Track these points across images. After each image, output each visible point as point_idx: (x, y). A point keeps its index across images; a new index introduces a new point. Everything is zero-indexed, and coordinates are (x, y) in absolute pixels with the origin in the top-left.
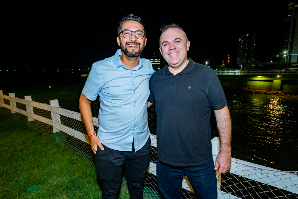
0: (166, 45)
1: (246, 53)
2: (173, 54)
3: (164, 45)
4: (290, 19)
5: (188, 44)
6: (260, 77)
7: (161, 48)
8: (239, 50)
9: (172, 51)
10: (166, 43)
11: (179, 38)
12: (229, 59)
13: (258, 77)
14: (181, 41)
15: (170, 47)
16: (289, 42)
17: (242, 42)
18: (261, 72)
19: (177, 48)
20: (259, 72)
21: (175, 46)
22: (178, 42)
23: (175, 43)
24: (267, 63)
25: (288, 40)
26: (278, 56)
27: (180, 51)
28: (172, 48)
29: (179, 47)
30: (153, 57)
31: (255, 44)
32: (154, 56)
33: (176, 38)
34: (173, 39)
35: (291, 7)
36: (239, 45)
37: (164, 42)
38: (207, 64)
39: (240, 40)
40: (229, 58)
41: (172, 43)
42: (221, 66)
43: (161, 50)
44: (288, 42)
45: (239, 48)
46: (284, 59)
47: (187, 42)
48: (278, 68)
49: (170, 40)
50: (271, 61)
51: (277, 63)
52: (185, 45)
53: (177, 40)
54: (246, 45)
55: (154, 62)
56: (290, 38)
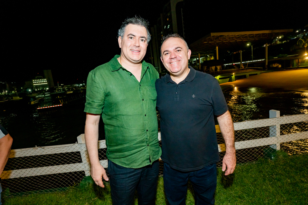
0: (167, 54)
2: (174, 63)
3: (165, 54)
5: (188, 53)
7: (162, 57)
9: (173, 60)
10: (167, 52)
11: (179, 47)
14: (182, 50)
15: (171, 56)
19: (178, 57)
21: (176, 55)
22: (178, 51)
23: (176, 51)
27: (181, 59)
28: (173, 57)
29: (180, 56)
30: (36, 77)
33: (176, 47)
34: (174, 48)
37: (164, 52)
41: (172, 52)
43: (163, 60)
47: (188, 51)
49: (171, 49)
52: (186, 54)
53: (178, 50)
55: (40, 83)
56: (152, 57)
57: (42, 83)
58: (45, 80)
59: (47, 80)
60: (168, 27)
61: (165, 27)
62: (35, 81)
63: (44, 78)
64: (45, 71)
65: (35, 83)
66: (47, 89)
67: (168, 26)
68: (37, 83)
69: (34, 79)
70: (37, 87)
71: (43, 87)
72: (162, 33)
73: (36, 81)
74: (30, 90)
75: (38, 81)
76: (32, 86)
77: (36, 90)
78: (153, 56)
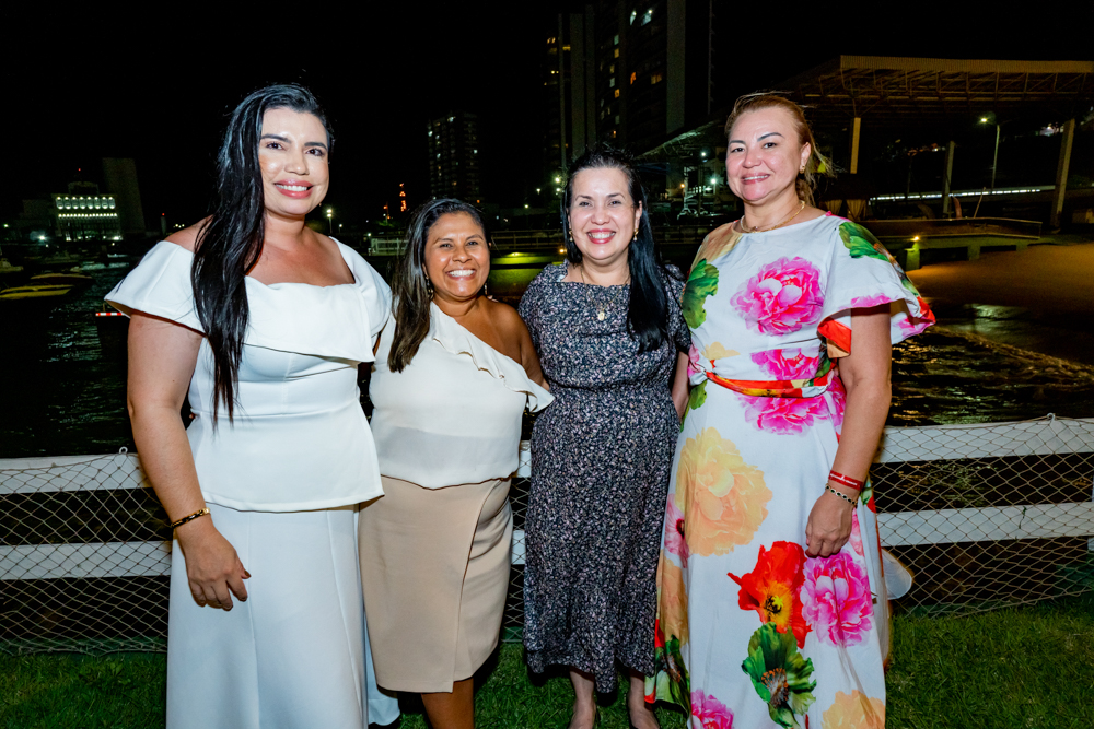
1: (455, 180)
4: (555, 83)
6: (517, 254)
8: (432, 168)
12: (403, 198)
13: (513, 254)
16: (563, 150)
17: (439, 140)
18: (519, 241)
20: (512, 241)
24: (517, 213)
25: (560, 145)
26: (539, 190)
30: (71, 185)
31: (476, 151)
32: (79, 183)
35: (555, 50)
36: (431, 150)
38: (329, 216)
39: (431, 133)
40: (403, 194)
42: (381, 224)
44: (560, 149)
45: (432, 163)
46: (557, 198)
48: (550, 227)
50: (527, 206)
51: (540, 211)
54: (453, 151)
55: (87, 211)
56: (563, 139)
57: (95, 211)
58: (109, 202)
59: (117, 203)
60: (648, 19)
61: (632, 19)
62: (64, 203)
63: (103, 190)
64: (109, 163)
65: (64, 211)
66: (116, 238)
67: (646, 11)
68: (72, 208)
69: (63, 192)
70: (74, 227)
71: (100, 231)
72: (616, 41)
73: (72, 203)
74: (42, 238)
75: (78, 203)
76: (54, 218)
77: (68, 239)
78: (569, 140)
